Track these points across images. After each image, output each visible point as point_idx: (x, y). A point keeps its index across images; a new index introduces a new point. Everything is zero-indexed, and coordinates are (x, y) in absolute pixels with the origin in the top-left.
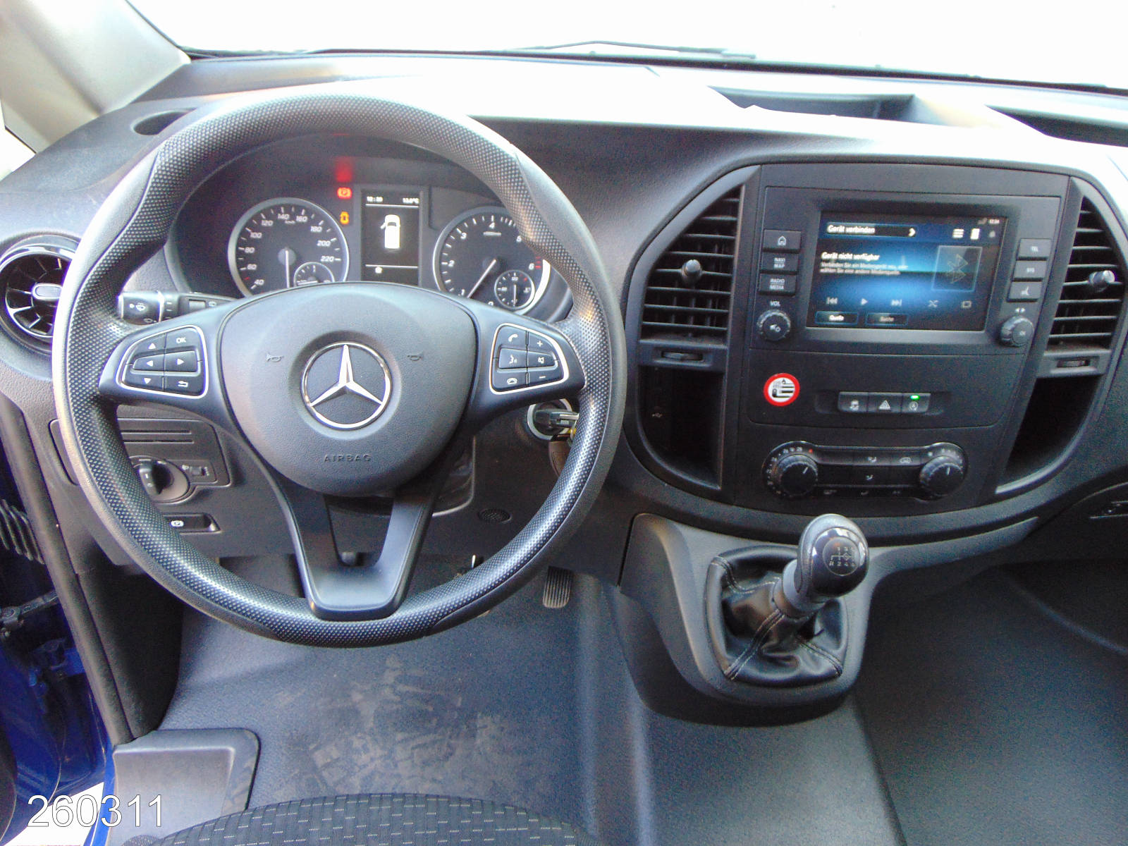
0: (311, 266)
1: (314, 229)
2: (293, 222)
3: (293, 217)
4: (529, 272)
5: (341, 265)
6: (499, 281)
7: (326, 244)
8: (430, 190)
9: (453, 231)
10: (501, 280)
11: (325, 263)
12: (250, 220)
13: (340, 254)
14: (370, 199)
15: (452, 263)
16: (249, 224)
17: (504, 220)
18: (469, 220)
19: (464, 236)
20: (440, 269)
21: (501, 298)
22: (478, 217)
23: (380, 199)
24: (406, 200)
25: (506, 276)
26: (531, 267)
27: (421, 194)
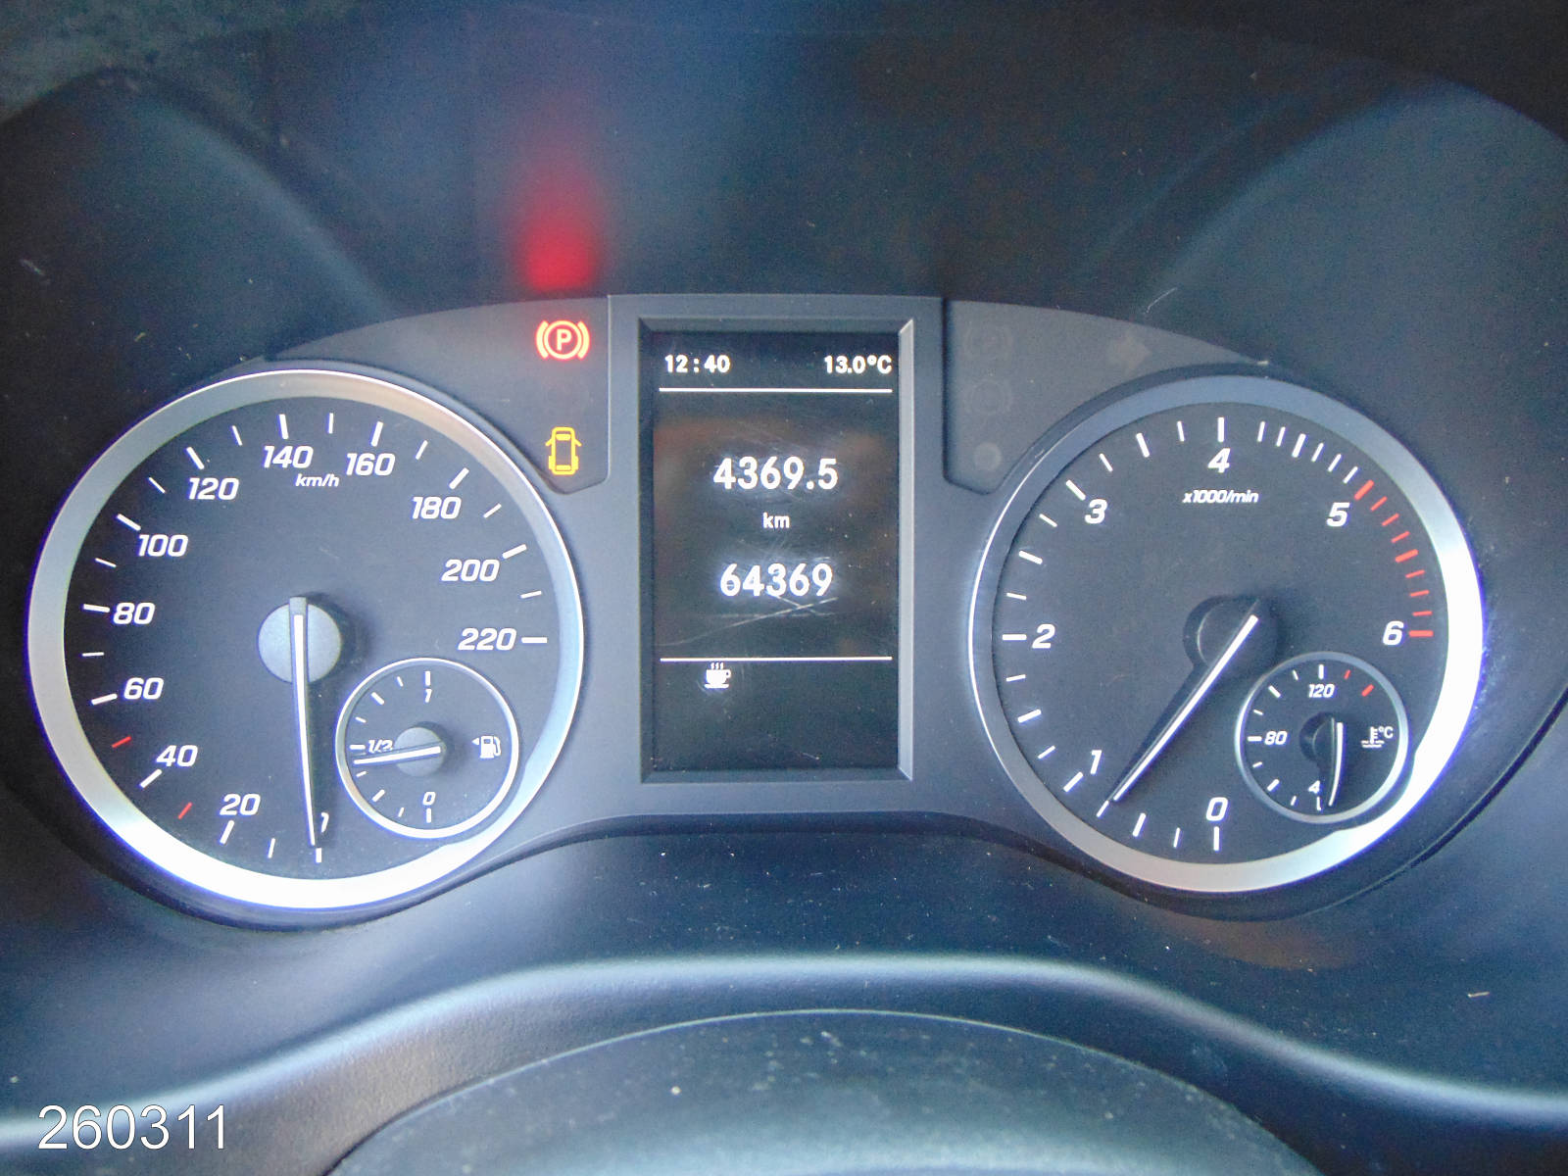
0: (414, 675)
1: (428, 508)
2: (332, 479)
3: (330, 459)
4: (1383, 658)
5: (548, 662)
6: (1254, 704)
7: (482, 570)
8: (945, 307)
9: (1046, 493)
10: (1262, 697)
11: (474, 659)
12: (136, 480)
13: (546, 617)
14: (677, 363)
15: (1045, 635)
16: (130, 495)
17: (1271, 434)
18: (1117, 439)
19: (1099, 511)
20: (995, 659)
21: (1262, 778)
22: (1156, 425)
23: (718, 363)
24: (839, 365)
25: (1282, 680)
26: (1393, 633)
27: (907, 333)
